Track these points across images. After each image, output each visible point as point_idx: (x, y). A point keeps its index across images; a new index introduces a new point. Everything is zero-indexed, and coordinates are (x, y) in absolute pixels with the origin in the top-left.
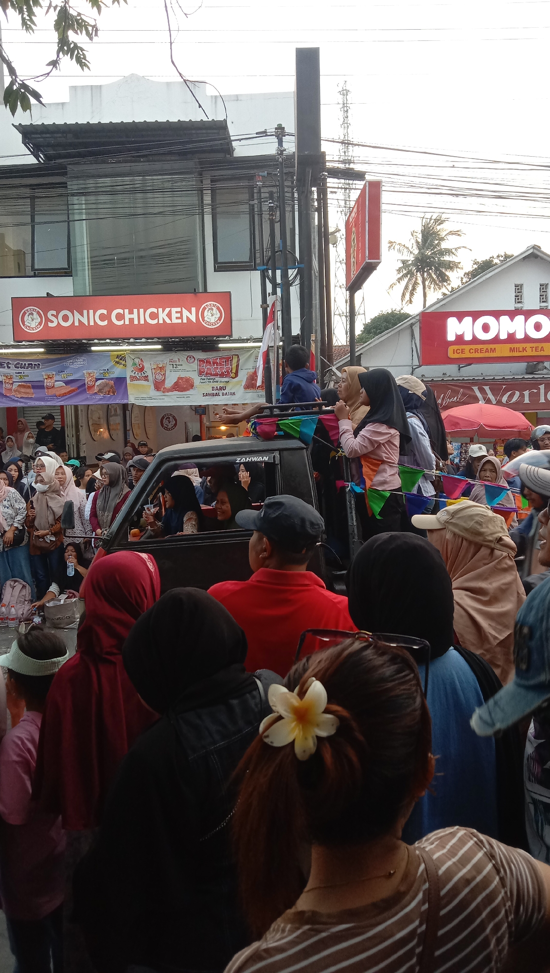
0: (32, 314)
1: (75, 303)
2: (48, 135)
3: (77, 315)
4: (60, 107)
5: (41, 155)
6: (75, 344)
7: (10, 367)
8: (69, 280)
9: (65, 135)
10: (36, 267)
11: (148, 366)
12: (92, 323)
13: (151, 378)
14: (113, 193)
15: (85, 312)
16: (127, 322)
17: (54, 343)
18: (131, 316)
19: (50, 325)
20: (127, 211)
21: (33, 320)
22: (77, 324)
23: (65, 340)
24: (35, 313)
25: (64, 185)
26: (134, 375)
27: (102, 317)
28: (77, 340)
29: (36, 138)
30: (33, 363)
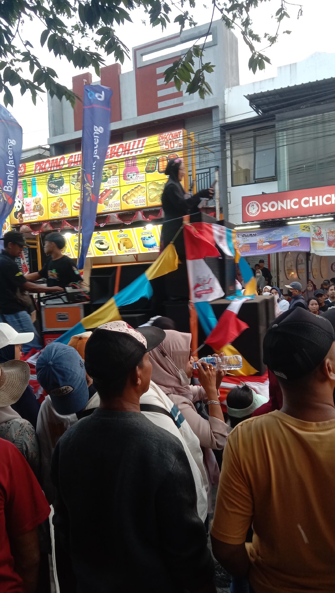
0: (253, 205)
1: (279, 197)
2: (264, 98)
3: (280, 204)
4: (272, 80)
5: (260, 110)
6: (278, 221)
7: (239, 237)
8: (275, 183)
9: (274, 96)
10: (256, 177)
11: (324, 232)
12: (289, 208)
13: (325, 239)
14: (303, 126)
15: (285, 201)
16: (311, 205)
17: (266, 221)
18: (314, 201)
19: (264, 211)
20: (312, 136)
21: (254, 209)
22: (279, 209)
23: (272, 219)
24: (255, 205)
25: (274, 126)
26: (314, 237)
27: (295, 204)
28: (279, 219)
29: (257, 101)
30: (252, 234)
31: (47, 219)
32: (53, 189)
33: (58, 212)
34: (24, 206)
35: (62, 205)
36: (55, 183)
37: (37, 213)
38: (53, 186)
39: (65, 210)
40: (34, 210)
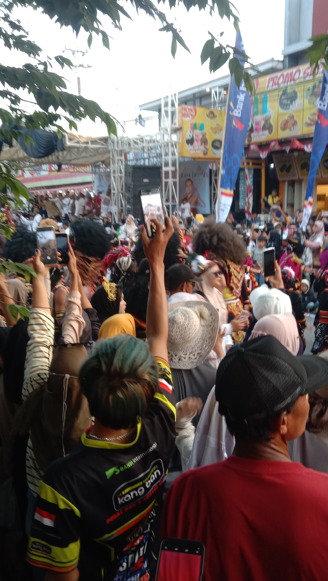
31: (276, 138)
32: (284, 104)
33: (287, 131)
34: (254, 125)
35: (293, 122)
36: (288, 99)
37: (267, 132)
38: (285, 102)
39: (296, 127)
40: (264, 128)
